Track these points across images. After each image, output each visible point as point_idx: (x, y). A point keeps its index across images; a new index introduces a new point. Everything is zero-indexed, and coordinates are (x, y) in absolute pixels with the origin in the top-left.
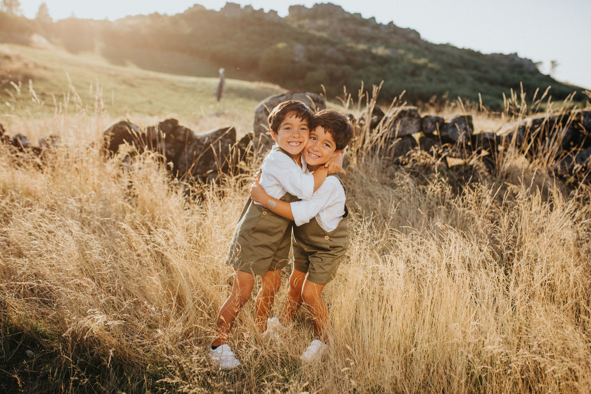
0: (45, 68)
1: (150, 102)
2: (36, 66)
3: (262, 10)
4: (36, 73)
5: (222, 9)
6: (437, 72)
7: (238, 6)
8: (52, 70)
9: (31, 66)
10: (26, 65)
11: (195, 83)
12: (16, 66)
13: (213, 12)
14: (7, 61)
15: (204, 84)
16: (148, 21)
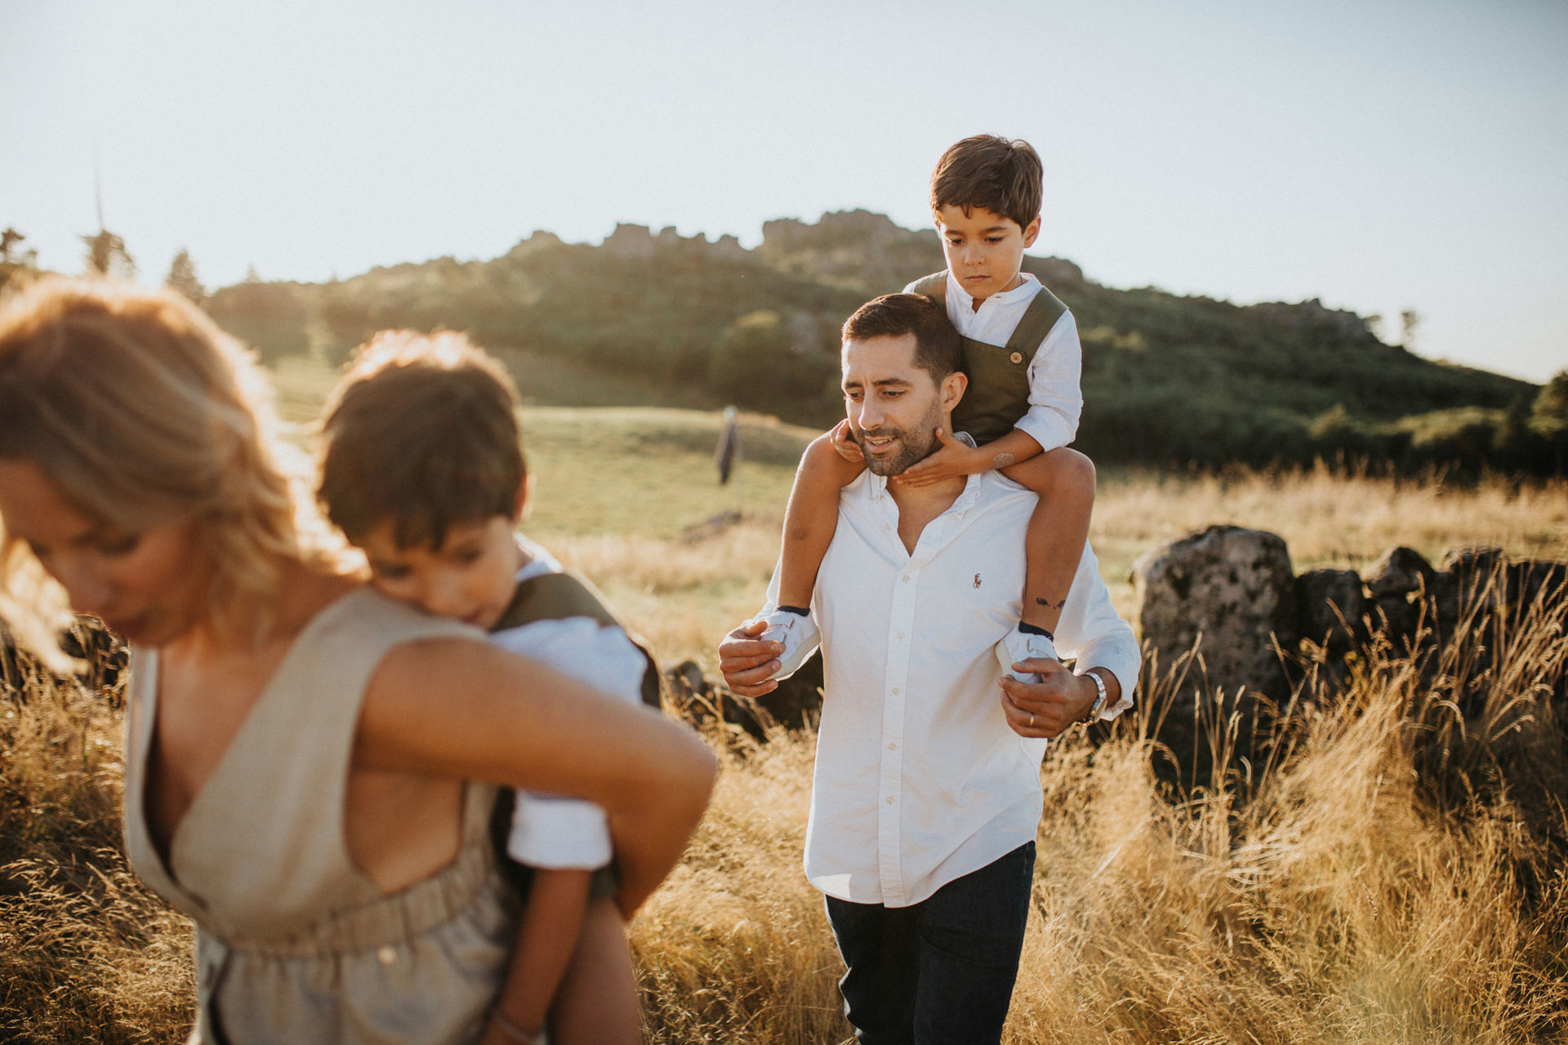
3: (701, 236)
5: (606, 240)
6: (1138, 359)
7: (644, 230)
11: (575, 425)
13: (584, 248)
15: (597, 425)
16: (433, 279)
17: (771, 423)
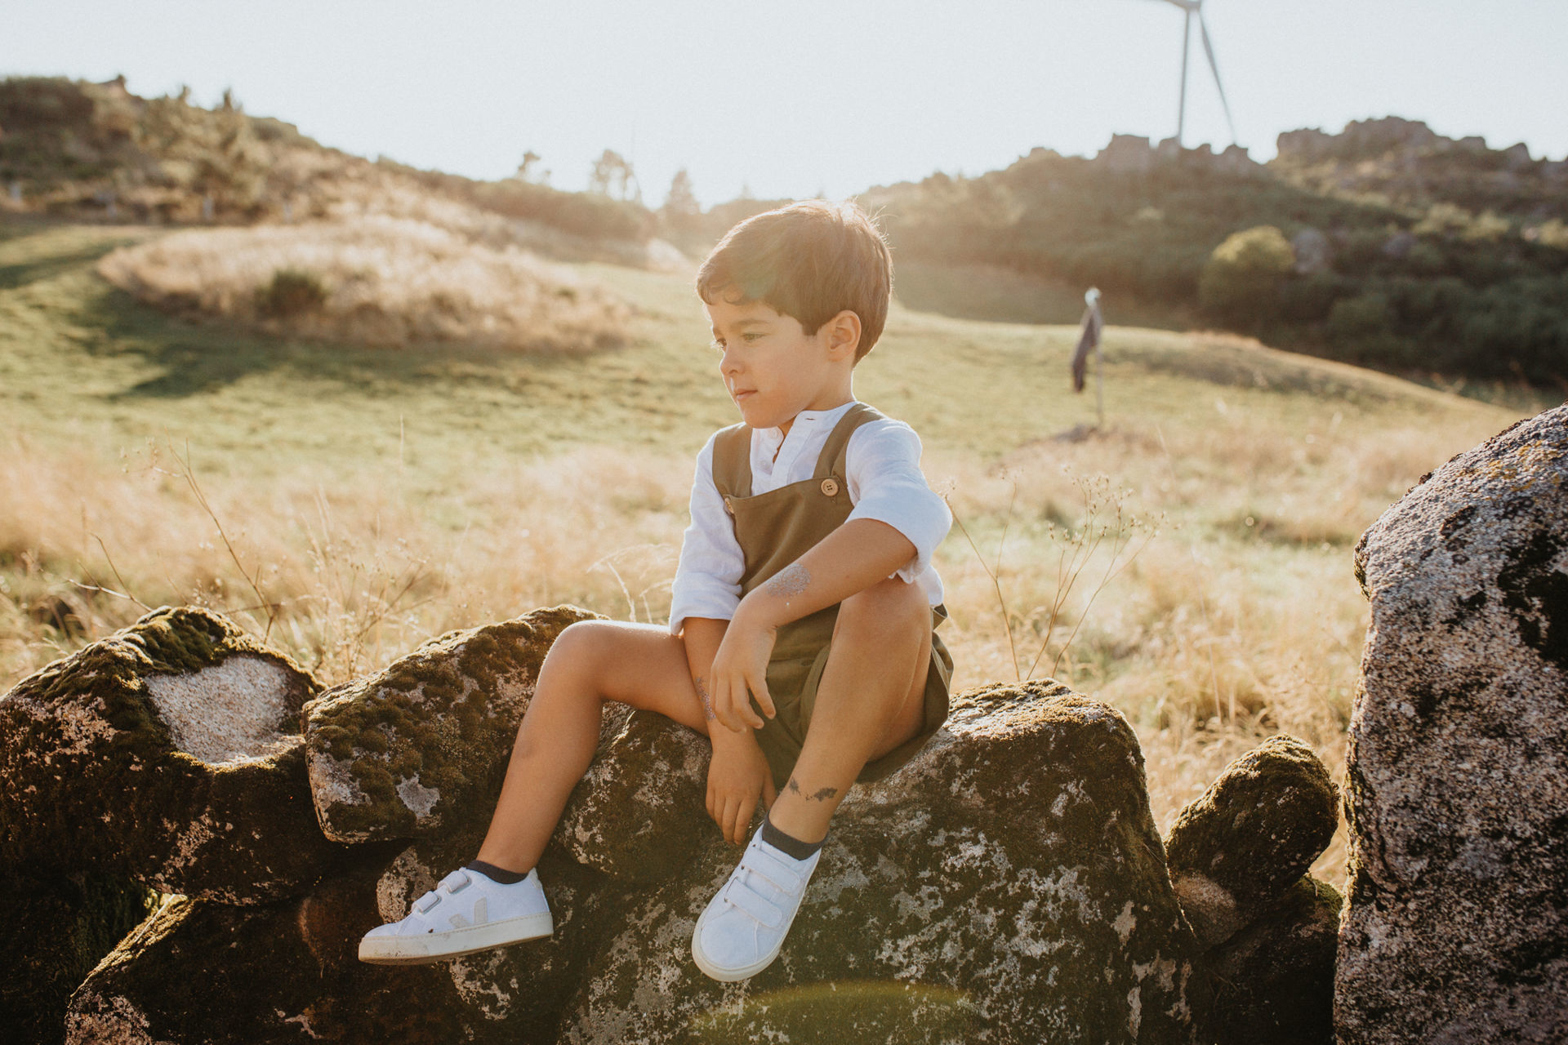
0: (656, 316)
1: (907, 394)
2: (635, 312)
3: (1205, 148)
4: (631, 329)
5: (1101, 152)
7: (1145, 141)
8: (671, 320)
9: (622, 310)
10: (609, 311)
11: (1027, 340)
12: (584, 313)
13: (1078, 161)
14: (564, 303)
15: (1051, 341)
16: (919, 196)
17: (1251, 345)
